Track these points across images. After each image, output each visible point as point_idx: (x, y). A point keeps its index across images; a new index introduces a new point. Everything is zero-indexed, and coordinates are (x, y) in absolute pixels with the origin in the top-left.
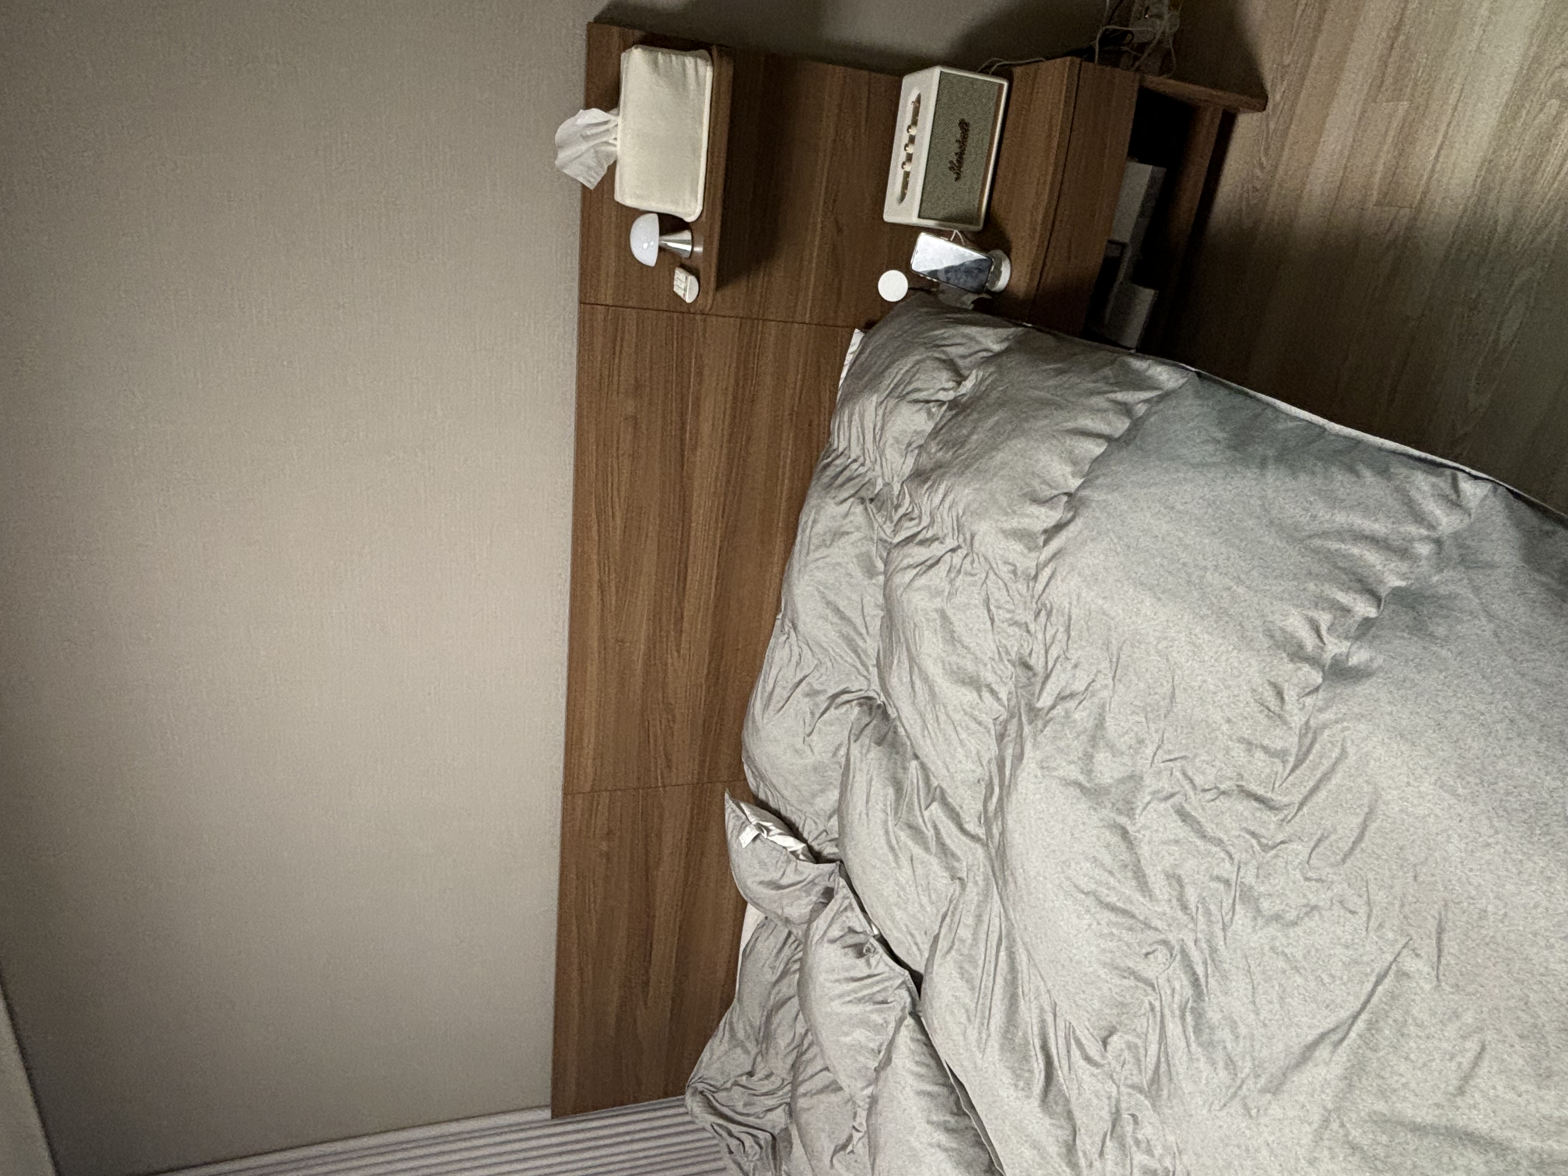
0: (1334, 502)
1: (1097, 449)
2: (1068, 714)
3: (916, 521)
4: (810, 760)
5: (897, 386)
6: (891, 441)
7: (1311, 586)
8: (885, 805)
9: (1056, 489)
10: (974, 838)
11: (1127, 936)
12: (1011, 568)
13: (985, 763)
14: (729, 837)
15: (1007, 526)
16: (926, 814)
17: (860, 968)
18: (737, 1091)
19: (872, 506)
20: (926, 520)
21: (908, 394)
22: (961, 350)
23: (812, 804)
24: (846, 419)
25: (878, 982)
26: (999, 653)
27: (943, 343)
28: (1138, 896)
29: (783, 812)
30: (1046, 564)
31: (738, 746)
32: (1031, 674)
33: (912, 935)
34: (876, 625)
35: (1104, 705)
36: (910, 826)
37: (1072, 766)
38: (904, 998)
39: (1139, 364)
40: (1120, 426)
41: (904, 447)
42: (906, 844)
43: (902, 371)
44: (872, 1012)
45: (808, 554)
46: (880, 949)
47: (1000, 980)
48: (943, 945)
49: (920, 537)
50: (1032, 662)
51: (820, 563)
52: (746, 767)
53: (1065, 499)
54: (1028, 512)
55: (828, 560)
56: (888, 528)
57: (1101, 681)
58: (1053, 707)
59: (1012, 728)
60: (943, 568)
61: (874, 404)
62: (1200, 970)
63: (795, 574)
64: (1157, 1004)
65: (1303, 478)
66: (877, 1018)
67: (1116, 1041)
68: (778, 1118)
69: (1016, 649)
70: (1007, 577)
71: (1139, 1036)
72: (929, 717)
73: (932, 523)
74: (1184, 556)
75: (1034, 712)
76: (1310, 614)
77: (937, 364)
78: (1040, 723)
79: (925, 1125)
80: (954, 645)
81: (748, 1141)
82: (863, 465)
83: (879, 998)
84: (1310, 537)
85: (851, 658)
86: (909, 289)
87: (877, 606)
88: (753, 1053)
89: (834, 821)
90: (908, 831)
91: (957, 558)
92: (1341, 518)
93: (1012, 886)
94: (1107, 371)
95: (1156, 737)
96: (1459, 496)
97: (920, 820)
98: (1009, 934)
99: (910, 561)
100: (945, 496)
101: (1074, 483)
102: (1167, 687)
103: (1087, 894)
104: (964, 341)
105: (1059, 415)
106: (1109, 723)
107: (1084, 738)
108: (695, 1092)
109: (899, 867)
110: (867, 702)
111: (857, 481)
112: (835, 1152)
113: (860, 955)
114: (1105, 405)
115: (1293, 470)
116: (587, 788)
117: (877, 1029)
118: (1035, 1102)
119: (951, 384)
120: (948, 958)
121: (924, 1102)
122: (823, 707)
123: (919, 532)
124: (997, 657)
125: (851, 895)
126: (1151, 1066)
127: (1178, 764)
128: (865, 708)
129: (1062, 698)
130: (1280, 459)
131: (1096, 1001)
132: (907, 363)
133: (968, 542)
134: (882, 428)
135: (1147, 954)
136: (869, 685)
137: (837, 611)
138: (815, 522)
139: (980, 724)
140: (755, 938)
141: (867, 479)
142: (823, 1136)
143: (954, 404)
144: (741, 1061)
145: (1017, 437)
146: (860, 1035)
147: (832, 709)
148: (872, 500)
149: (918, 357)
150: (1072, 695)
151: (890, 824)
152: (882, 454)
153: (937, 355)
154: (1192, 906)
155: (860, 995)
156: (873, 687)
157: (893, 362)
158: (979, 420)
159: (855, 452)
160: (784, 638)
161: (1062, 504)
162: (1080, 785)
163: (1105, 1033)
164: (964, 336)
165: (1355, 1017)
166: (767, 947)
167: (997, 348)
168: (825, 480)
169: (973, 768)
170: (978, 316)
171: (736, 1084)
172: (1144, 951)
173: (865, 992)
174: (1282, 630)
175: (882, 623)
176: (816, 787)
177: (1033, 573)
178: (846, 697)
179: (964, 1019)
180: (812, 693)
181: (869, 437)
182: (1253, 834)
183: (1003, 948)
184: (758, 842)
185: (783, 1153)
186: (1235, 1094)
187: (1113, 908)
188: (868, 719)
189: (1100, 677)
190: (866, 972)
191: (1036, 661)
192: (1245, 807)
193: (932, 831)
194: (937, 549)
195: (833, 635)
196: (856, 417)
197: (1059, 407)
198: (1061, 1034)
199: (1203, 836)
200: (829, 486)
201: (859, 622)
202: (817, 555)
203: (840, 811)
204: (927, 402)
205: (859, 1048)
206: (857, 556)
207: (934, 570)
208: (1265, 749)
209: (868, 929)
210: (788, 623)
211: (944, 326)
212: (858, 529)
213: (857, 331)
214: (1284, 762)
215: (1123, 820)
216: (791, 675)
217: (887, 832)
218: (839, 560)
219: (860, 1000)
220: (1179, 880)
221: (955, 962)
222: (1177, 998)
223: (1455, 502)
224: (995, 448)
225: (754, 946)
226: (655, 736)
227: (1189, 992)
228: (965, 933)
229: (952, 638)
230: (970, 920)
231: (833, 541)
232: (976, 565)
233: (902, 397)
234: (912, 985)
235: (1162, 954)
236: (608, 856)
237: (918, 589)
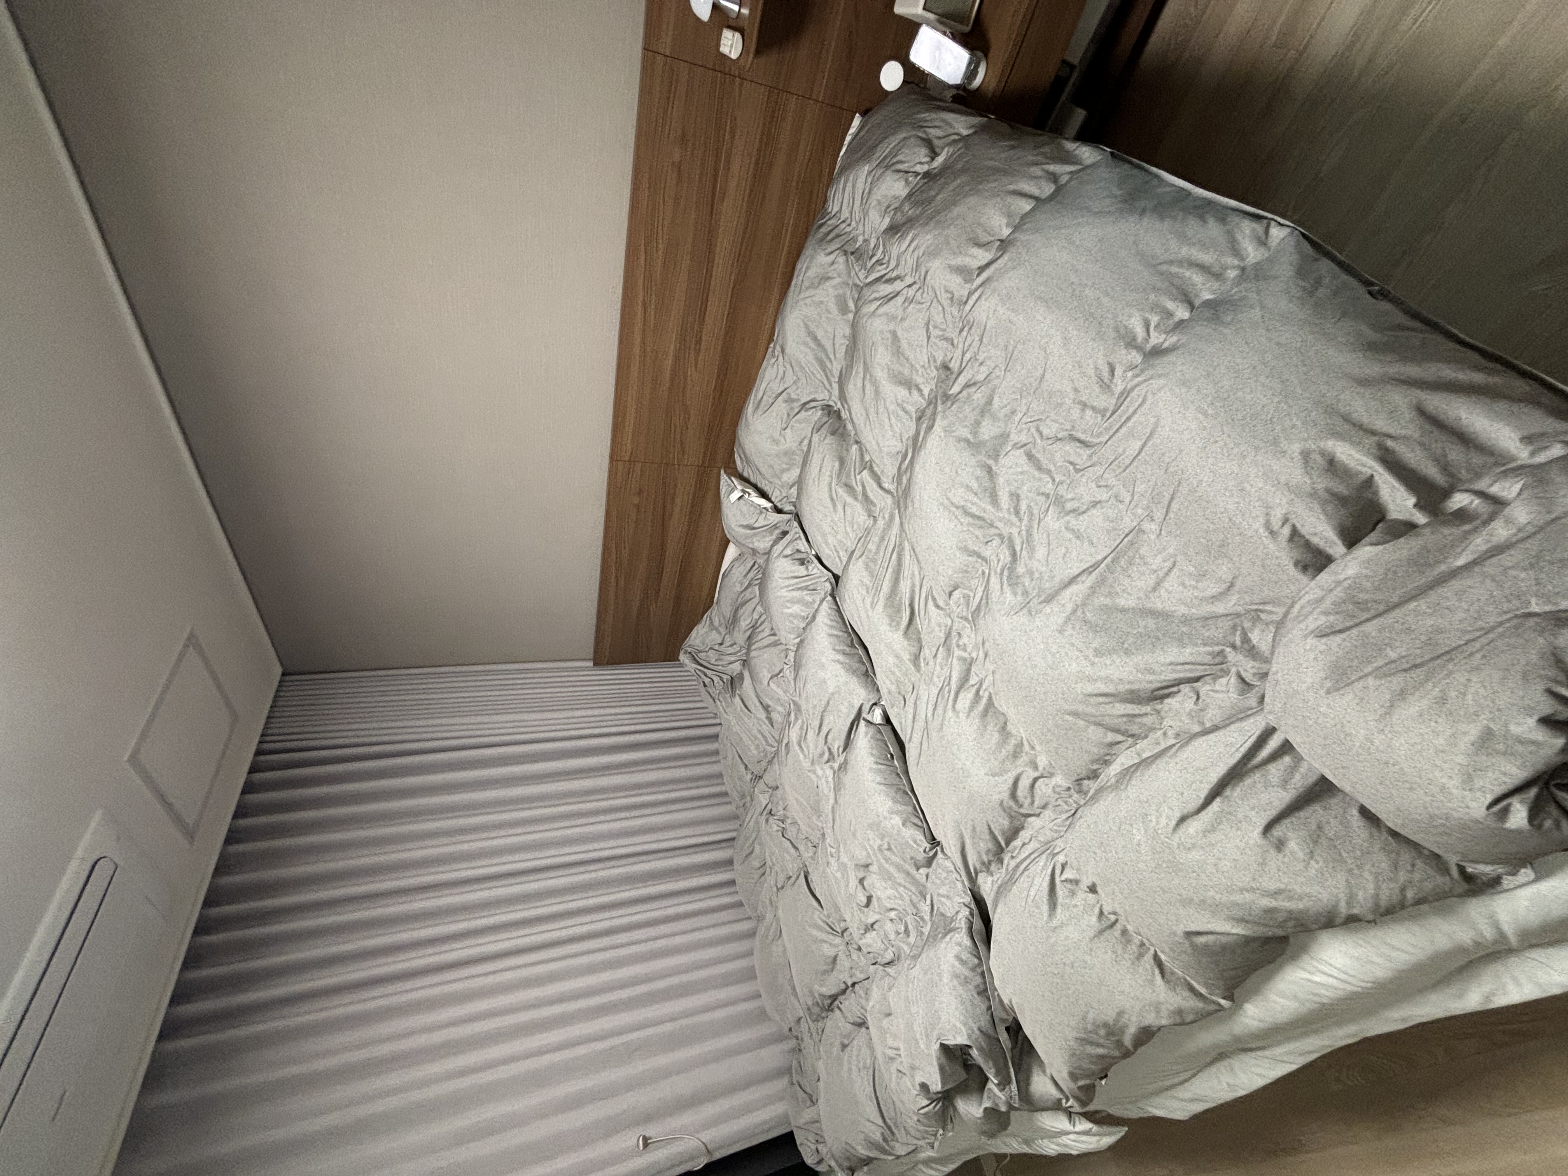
0: (1183, 238)
1: (1026, 206)
2: (969, 396)
3: (885, 266)
4: (783, 447)
5: (885, 158)
6: (874, 203)
7: (1152, 297)
8: (831, 472)
9: (993, 236)
10: (888, 492)
11: (978, 532)
12: (950, 296)
13: (904, 440)
14: (722, 496)
15: (953, 263)
16: (858, 477)
17: (801, 570)
18: (711, 653)
19: (852, 258)
20: (893, 263)
21: (893, 165)
22: (939, 133)
23: (780, 479)
24: (841, 187)
25: (812, 579)
26: (929, 362)
27: (926, 124)
28: (989, 507)
29: (759, 485)
30: (976, 290)
31: (733, 439)
32: (949, 372)
33: (837, 552)
34: (841, 351)
35: (995, 389)
36: (846, 485)
37: (965, 430)
38: (828, 587)
39: (1070, 146)
40: (1048, 189)
41: (883, 209)
42: (841, 496)
43: (891, 146)
44: (807, 595)
45: (800, 292)
46: (816, 561)
47: (890, 570)
48: (857, 553)
49: (887, 277)
50: (951, 366)
51: (808, 301)
52: (736, 455)
53: (998, 243)
54: (970, 253)
55: (814, 298)
56: (862, 274)
57: (997, 372)
58: (960, 392)
59: (929, 412)
60: (900, 299)
61: (866, 172)
62: (1018, 548)
63: (788, 308)
64: (987, 571)
65: (1167, 223)
66: (809, 599)
67: (956, 594)
68: (737, 667)
69: (941, 358)
70: (946, 303)
71: (971, 590)
72: (872, 411)
73: (897, 266)
74: (1073, 278)
75: (946, 397)
76: (1147, 315)
77: (919, 142)
78: (949, 404)
79: (831, 651)
80: (899, 358)
81: (716, 679)
82: (849, 225)
83: (811, 587)
84: (1160, 264)
85: (820, 375)
86: (904, 81)
87: (844, 336)
88: (723, 633)
89: (794, 491)
90: (845, 488)
91: (911, 292)
92: (1185, 251)
93: (910, 508)
94: (1046, 149)
95: (1024, 409)
96: (1267, 238)
97: (854, 482)
98: (900, 545)
99: (877, 295)
100: (911, 242)
101: (1006, 232)
102: (1041, 371)
103: (957, 508)
104: (941, 124)
105: (1005, 180)
106: (996, 400)
107: (978, 410)
108: (686, 652)
109: (835, 510)
110: (828, 409)
111: (843, 237)
112: (771, 678)
113: (802, 564)
114: (1040, 173)
115: (1162, 218)
116: (627, 459)
117: (807, 604)
118: (901, 633)
119: (927, 159)
120: (860, 560)
121: (831, 640)
122: (797, 410)
123: (886, 274)
124: (927, 366)
125: (801, 532)
126: (975, 604)
127: (1035, 424)
128: (826, 412)
129: (967, 386)
130: (1155, 209)
131: (950, 570)
132: (894, 140)
133: (922, 278)
134: (869, 193)
135: (987, 542)
136: (830, 397)
137: (815, 339)
138: (808, 268)
139: (906, 412)
140: (731, 566)
141: (851, 236)
142: (765, 670)
143: (927, 174)
144: (715, 637)
145: (973, 195)
146: (796, 609)
147: (803, 412)
148: (852, 253)
149: (904, 135)
150: (975, 384)
151: (833, 484)
152: (866, 214)
153: (920, 134)
154: (1022, 513)
155: (799, 586)
156: (833, 398)
157: (886, 138)
158: (946, 183)
159: (845, 214)
160: (774, 360)
161: (995, 247)
162: (967, 441)
163: (951, 589)
164: (943, 120)
165: (1105, 558)
166: (738, 572)
167: (965, 132)
168: (819, 235)
169: (896, 443)
170: (956, 106)
171: (711, 648)
172: (986, 540)
173: (803, 585)
174: (1126, 327)
175: (847, 350)
176: (785, 466)
177: (965, 299)
178: (813, 404)
179: (864, 592)
180: (790, 400)
181: (858, 202)
182: (1071, 463)
183: (895, 553)
184: (741, 501)
185: (738, 685)
186: (1025, 606)
187: (973, 516)
188: (825, 419)
189: (997, 370)
190: (805, 573)
191: (954, 365)
192: (1070, 448)
193: (861, 488)
194: (898, 285)
195: (811, 358)
196: (849, 185)
197: (1005, 172)
198: (923, 596)
199: (1040, 468)
200: (822, 240)
201: (830, 350)
202: (807, 294)
203: (800, 482)
204: (907, 172)
205: (795, 616)
206: (836, 297)
207: (891, 303)
208: (1093, 408)
209: (809, 551)
210: (778, 348)
211: (927, 110)
212: (839, 276)
213: (857, 115)
214: (1103, 416)
215: (991, 462)
216: (777, 388)
217: (830, 489)
218: (822, 299)
219: (799, 589)
220: (1018, 497)
221: (864, 562)
222: (1000, 564)
223: (1262, 241)
224: (954, 203)
225: (730, 570)
226: (675, 426)
227: (1009, 559)
228: (872, 547)
229: (898, 352)
230: (876, 539)
231: (819, 284)
232: (925, 295)
233: (888, 167)
234: (833, 580)
235: (996, 542)
236: (638, 507)
237: (880, 316)
